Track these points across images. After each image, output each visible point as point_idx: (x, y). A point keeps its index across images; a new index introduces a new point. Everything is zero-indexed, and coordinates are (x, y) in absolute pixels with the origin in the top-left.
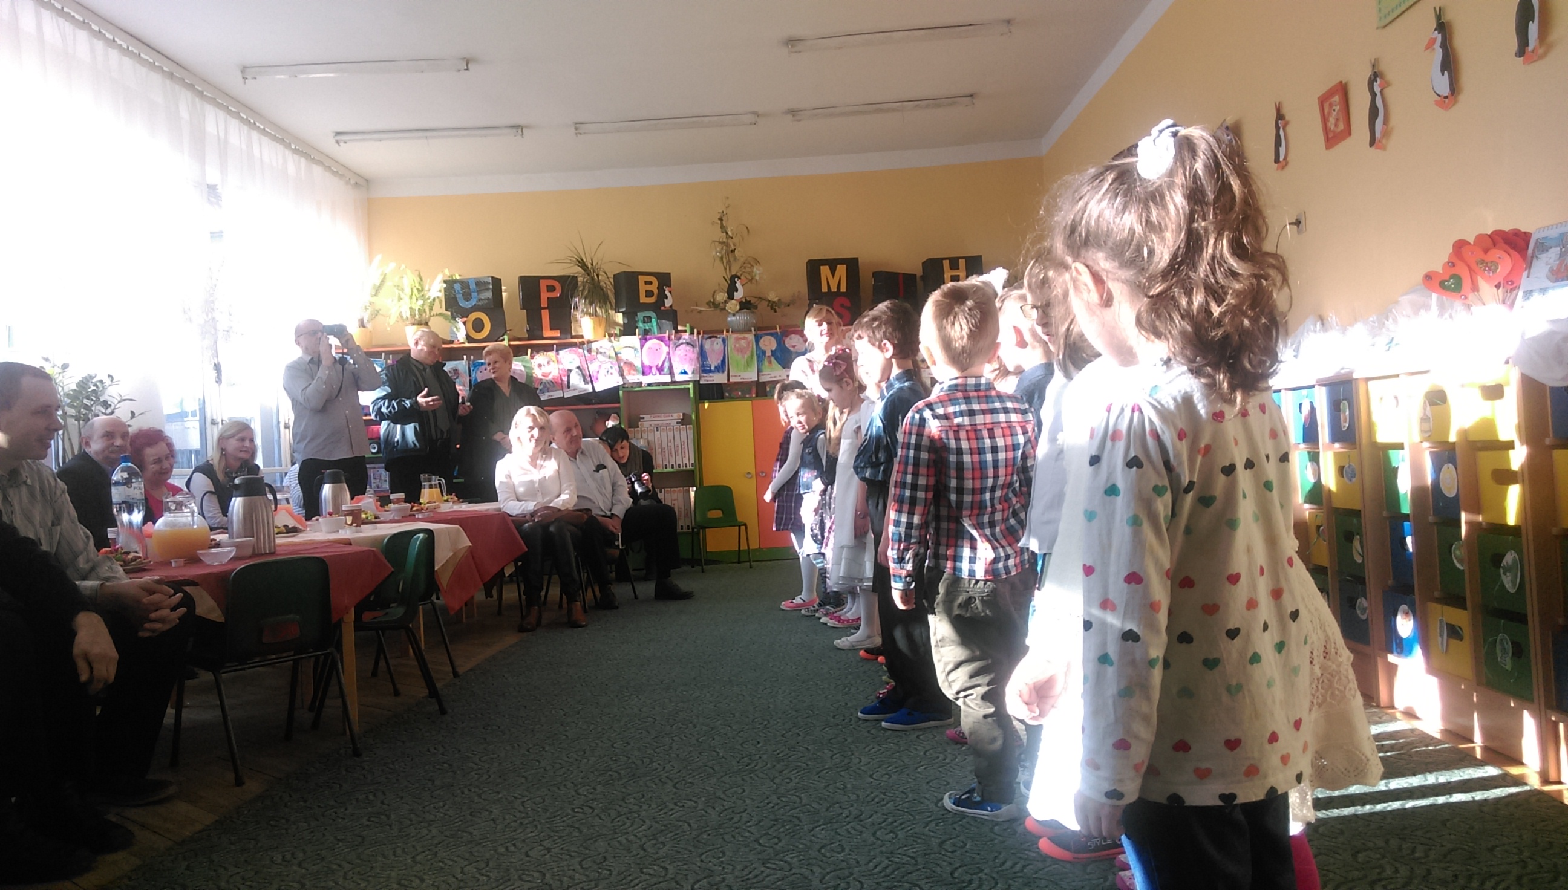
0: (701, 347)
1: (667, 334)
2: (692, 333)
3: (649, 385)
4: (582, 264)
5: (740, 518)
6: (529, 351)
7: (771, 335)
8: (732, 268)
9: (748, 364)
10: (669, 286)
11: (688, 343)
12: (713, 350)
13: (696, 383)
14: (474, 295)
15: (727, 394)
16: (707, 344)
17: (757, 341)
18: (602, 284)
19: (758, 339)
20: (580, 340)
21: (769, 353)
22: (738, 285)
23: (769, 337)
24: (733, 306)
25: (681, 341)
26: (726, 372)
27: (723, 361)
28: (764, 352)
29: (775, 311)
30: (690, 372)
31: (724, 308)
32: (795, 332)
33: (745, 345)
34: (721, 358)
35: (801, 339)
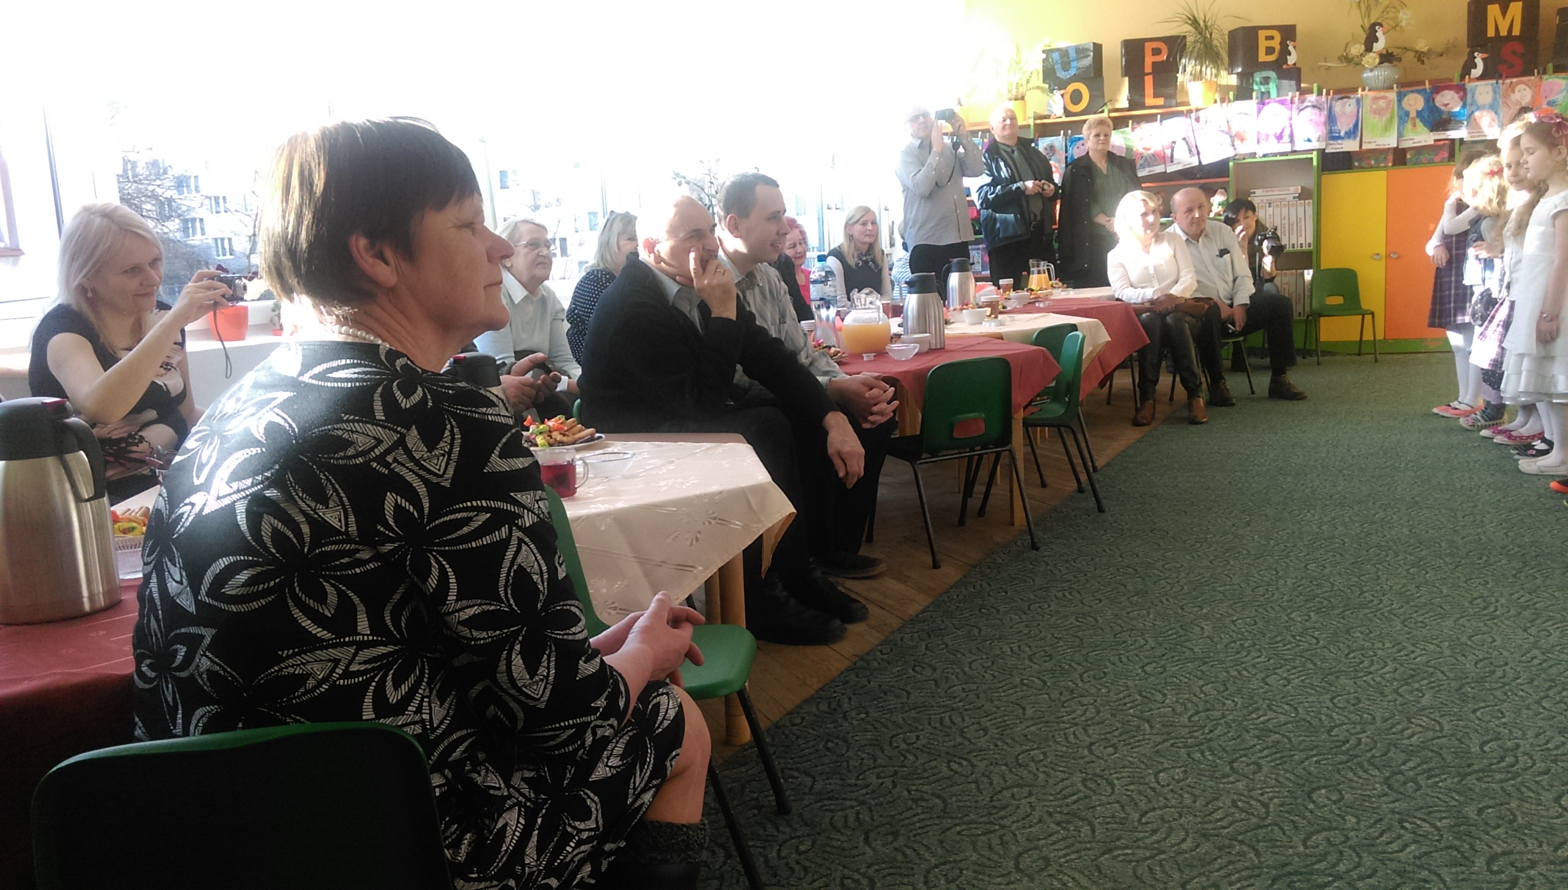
0: (1330, 110)
1: (1289, 98)
2: (1320, 94)
3: (1265, 156)
4: (1194, 22)
5: (1365, 305)
6: (1130, 122)
7: (1418, 92)
8: (1372, 13)
9: (1386, 128)
10: (1294, 40)
11: (1314, 106)
12: (1344, 113)
13: (1322, 153)
14: (1074, 64)
15: (1356, 164)
16: (1338, 107)
17: (1400, 100)
18: (1215, 42)
19: (1400, 97)
20: (1187, 108)
21: (1413, 114)
22: (1379, 34)
23: (1416, 95)
24: (1371, 59)
25: (1305, 104)
26: (1358, 139)
27: (1356, 126)
28: (1407, 114)
29: (1423, 62)
30: (1314, 138)
31: (1358, 64)
32: (1449, 88)
33: (1384, 106)
34: (1354, 122)
35: (1456, 96)
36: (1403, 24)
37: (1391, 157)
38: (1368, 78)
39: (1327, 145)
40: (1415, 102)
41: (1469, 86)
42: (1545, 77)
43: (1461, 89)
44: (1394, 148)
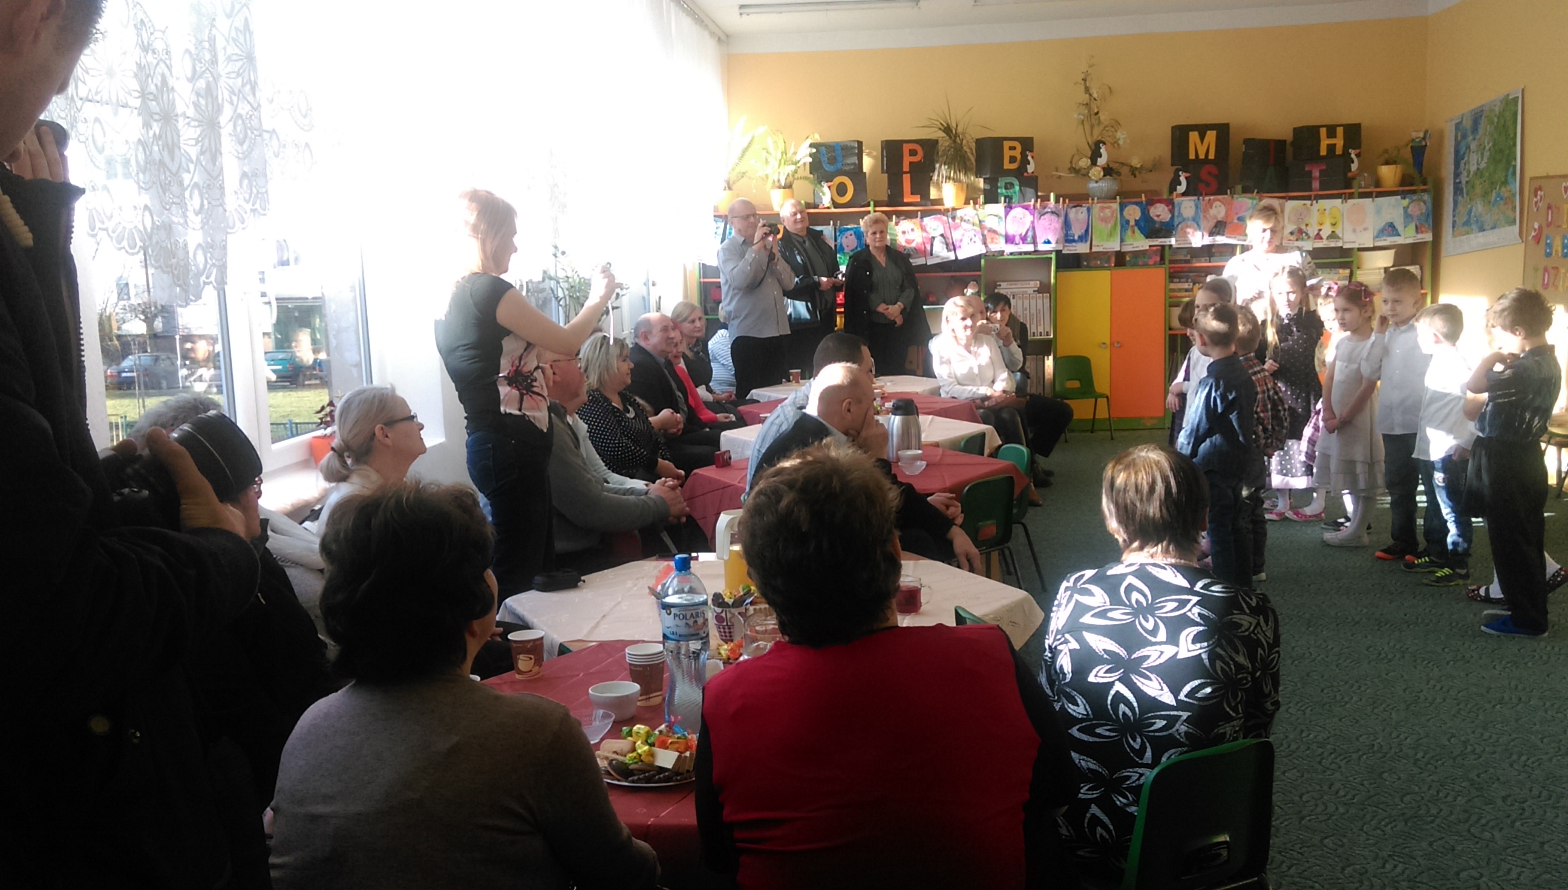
0: (1066, 216)
1: (1031, 202)
2: (1057, 201)
3: (1011, 254)
4: (947, 130)
5: (1098, 388)
7: (1136, 204)
8: (1095, 131)
9: (1111, 234)
10: (1031, 151)
11: (1053, 212)
12: (1078, 219)
14: (838, 158)
16: (1072, 214)
17: (1121, 210)
18: (965, 149)
19: (1122, 207)
21: (1132, 223)
22: (1103, 150)
23: (1135, 206)
25: (1046, 210)
26: (1089, 243)
27: (1087, 231)
28: (1128, 222)
29: (1137, 177)
30: (1053, 241)
31: (1086, 175)
32: (1160, 201)
33: (1109, 214)
34: (1085, 227)
35: (1166, 208)
36: (1121, 142)
37: (1113, 259)
38: (1094, 188)
39: (1064, 247)
40: (1133, 213)
41: (1177, 200)
42: (1235, 196)
43: (1170, 203)
44: (1117, 252)
